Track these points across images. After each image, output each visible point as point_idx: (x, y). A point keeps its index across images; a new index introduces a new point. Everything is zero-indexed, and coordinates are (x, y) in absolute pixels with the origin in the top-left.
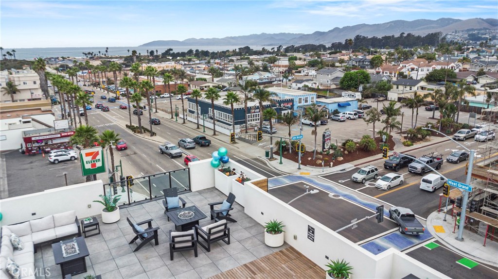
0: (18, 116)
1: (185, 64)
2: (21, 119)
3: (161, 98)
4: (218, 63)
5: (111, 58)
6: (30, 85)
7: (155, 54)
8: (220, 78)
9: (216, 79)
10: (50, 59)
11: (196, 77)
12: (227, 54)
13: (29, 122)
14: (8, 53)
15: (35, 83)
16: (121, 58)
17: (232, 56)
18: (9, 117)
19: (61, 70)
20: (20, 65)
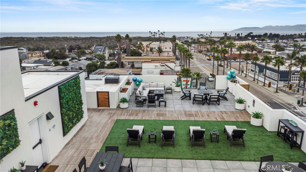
0: (160, 63)
1: (259, 43)
2: (160, 64)
3: (236, 61)
4: (284, 43)
5: (213, 38)
6: (168, 49)
7: (240, 35)
8: (282, 52)
9: (277, 53)
10: (181, 37)
11: (264, 51)
12: (294, 36)
13: (164, 66)
14: (161, 33)
15: (170, 48)
16: (218, 38)
17: (298, 38)
18: (156, 63)
19: (185, 43)
20: (165, 40)
